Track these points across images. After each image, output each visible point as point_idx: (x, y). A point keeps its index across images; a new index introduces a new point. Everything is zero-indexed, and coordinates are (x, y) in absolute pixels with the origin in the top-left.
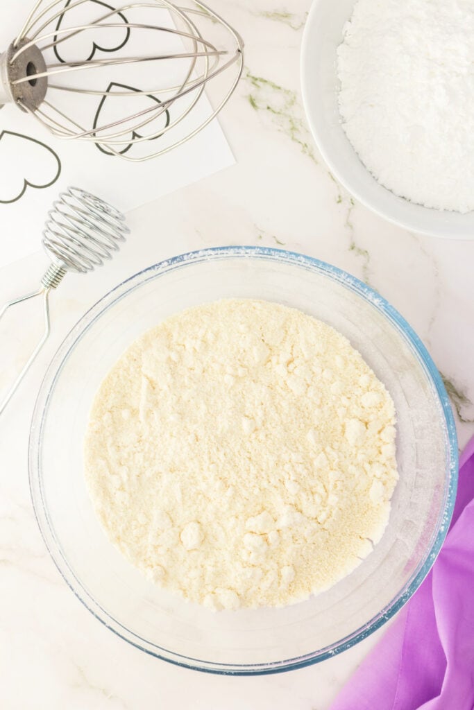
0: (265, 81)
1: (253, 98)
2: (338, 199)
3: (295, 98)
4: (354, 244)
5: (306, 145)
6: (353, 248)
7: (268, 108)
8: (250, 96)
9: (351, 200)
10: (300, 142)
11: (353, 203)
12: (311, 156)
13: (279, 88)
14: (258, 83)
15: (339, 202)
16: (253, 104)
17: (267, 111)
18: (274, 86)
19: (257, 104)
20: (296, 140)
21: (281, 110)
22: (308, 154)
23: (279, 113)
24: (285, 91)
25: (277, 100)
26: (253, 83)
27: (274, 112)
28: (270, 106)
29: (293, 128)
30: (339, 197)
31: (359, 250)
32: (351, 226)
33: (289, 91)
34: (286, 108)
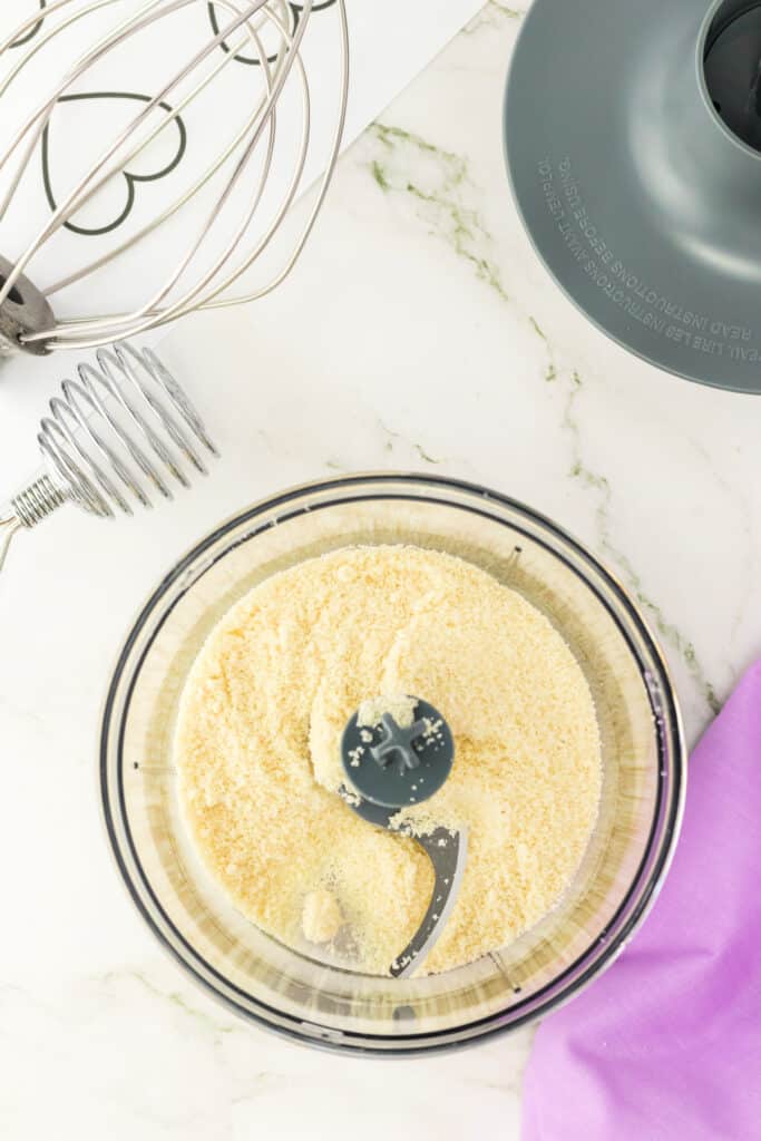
0: (405, 135)
1: (380, 167)
2: (548, 374)
3: (464, 169)
4: (579, 463)
5: (485, 264)
6: (577, 473)
7: (410, 188)
8: (375, 163)
9: (576, 374)
10: (472, 258)
11: (578, 381)
12: (496, 285)
13: (432, 148)
14: (390, 137)
15: (551, 377)
16: (379, 179)
17: (409, 193)
18: (422, 146)
19: (388, 181)
20: (465, 253)
21: (435, 192)
22: (488, 279)
23: (431, 198)
24: (445, 154)
25: (428, 173)
26: (382, 138)
27: (421, 196)
28: (414, 185)
29: (460, 230)
30: (551, 368)
31: (590, 477)
32: (574, 428)
33: (453, 155)
34: (447, 189)
